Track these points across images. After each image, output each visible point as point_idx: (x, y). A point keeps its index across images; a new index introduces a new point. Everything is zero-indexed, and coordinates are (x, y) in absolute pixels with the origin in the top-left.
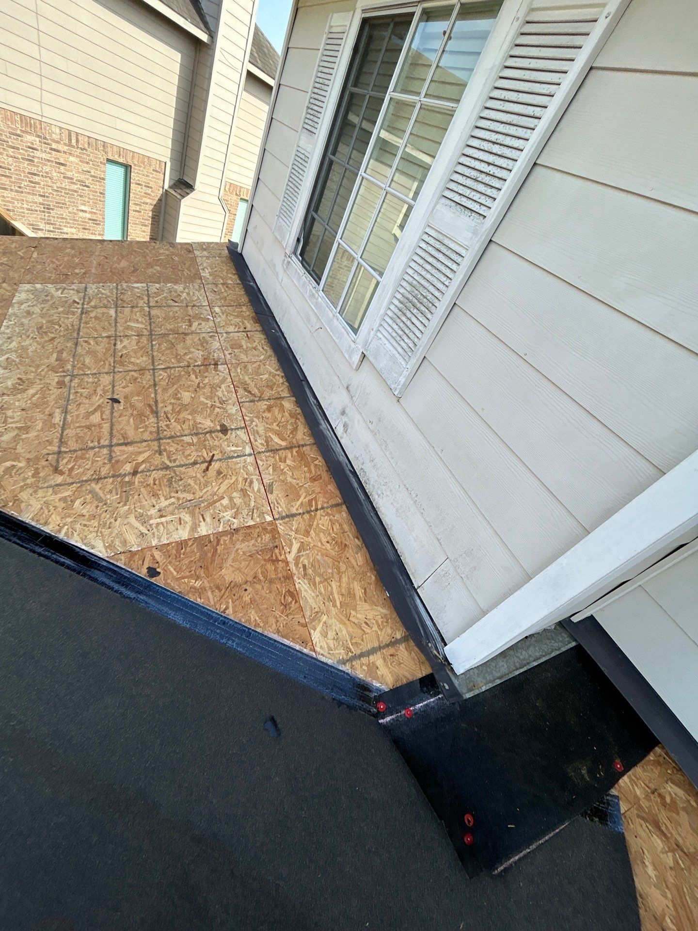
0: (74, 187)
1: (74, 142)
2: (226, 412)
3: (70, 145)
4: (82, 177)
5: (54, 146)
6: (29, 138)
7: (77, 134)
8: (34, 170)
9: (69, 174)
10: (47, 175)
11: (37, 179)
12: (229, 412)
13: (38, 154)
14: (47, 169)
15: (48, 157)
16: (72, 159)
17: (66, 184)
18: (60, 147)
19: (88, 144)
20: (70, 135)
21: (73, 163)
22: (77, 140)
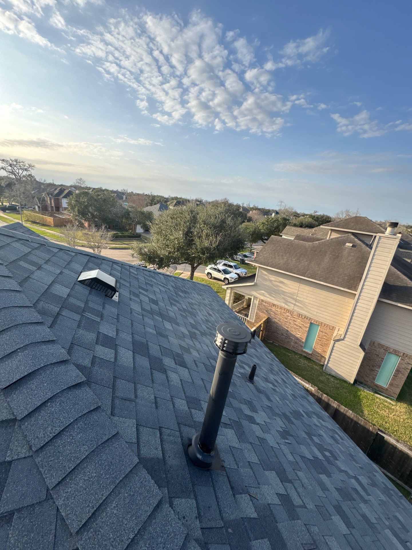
0: (297, 327)
1: (300, 316)
4: (300, 325)
5: (294, 316)
6: (288, 314)
8: (286, 321)
9: (297, 324)
10: (290, 323)
11: (287, 323)
13: (289, 318)
14: (291, 321)
15: (291, 319)
16: (298, 320)
17: (295, 326)
18: (296, 317)
19: (305, 317)
20: (300, 314)
21: (299, 321)
22: (302, 316)
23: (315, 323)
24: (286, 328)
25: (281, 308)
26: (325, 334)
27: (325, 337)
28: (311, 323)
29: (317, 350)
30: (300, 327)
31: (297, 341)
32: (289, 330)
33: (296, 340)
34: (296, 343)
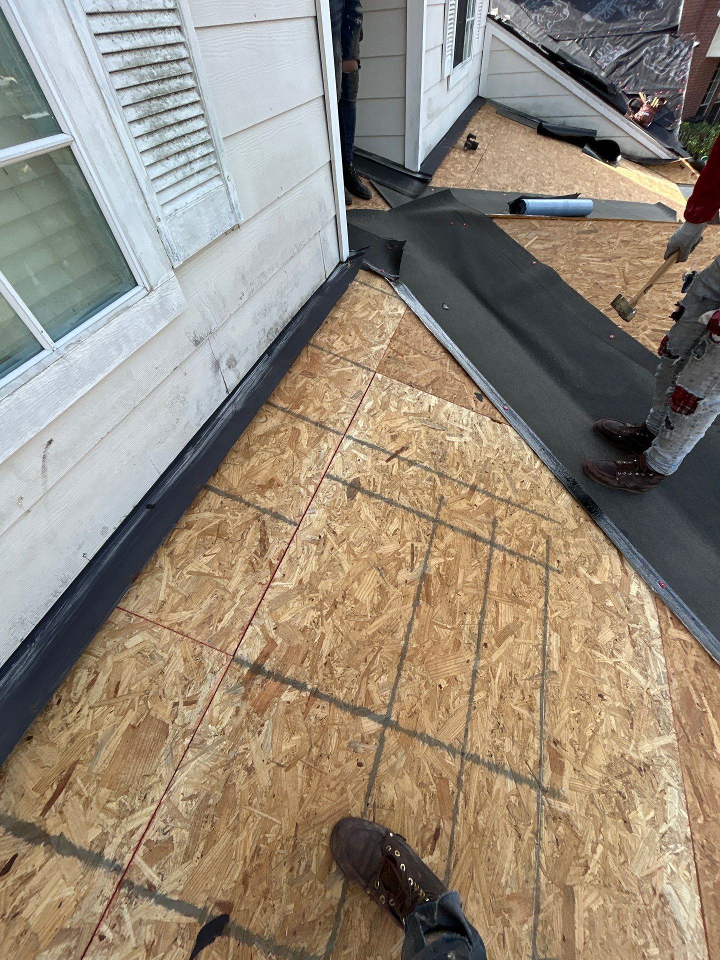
2: (329, 517)
12: (326, 515)
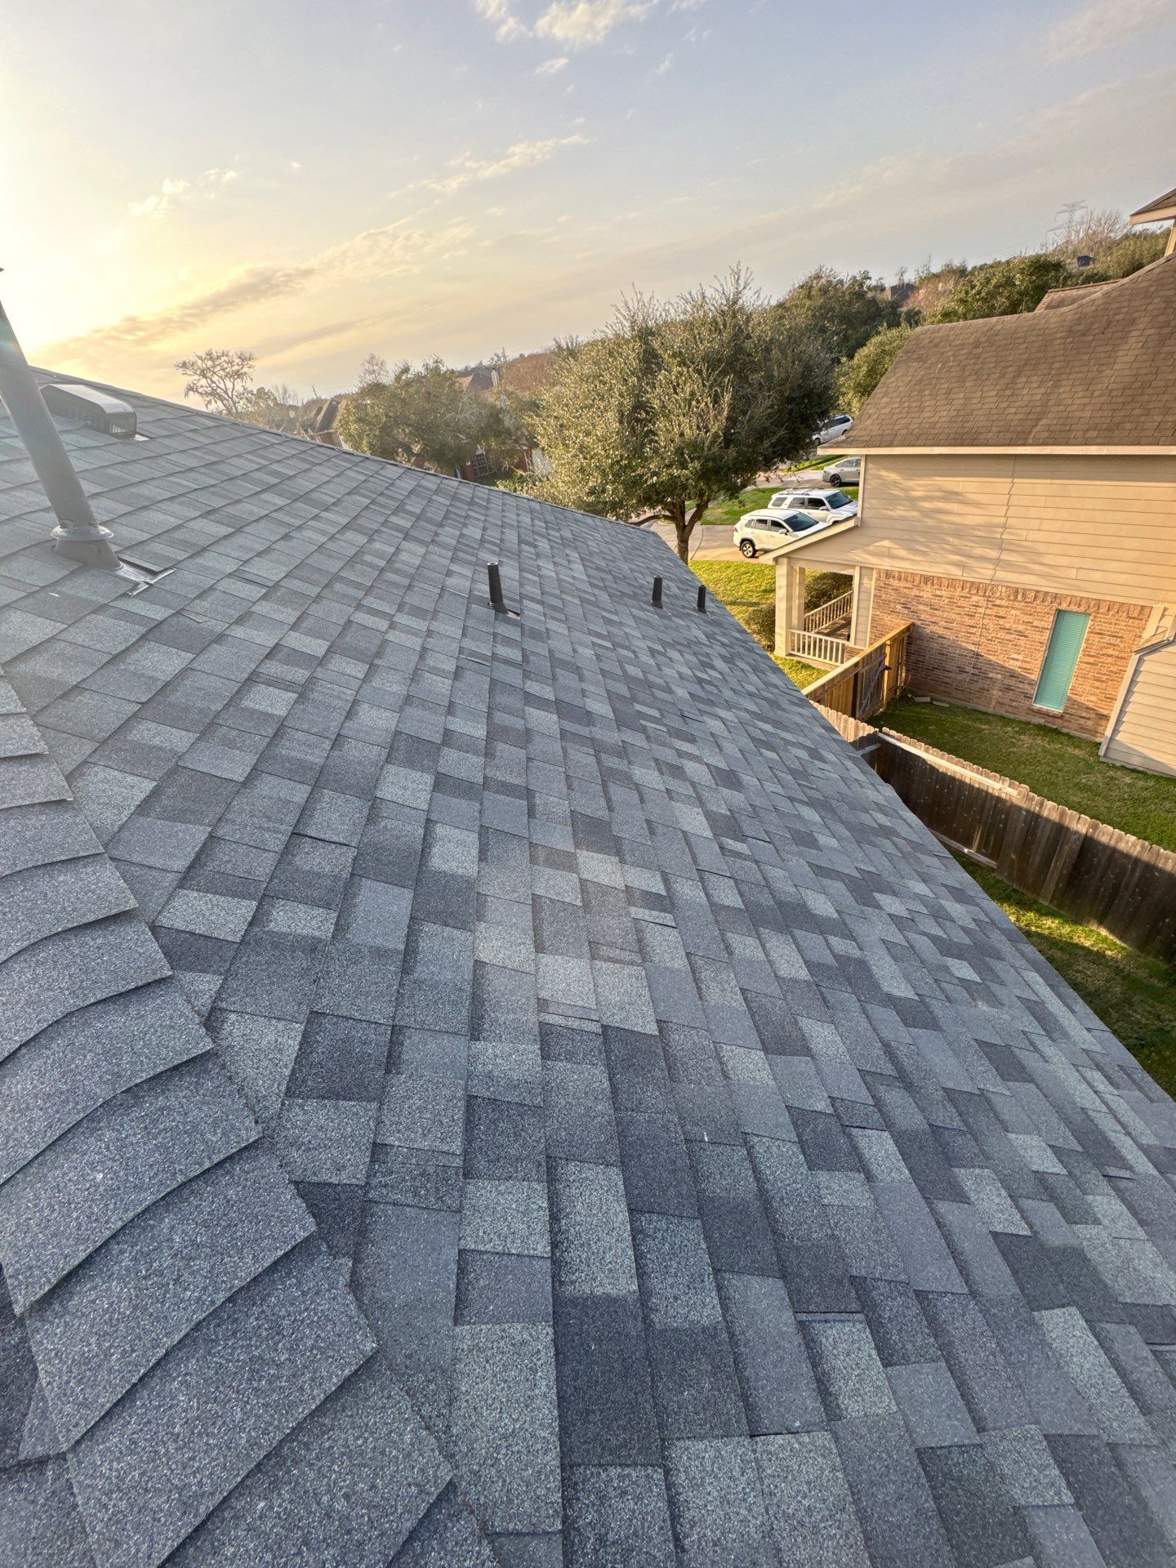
0: (1009, 637)
1: (1020, 597)
3: (1015, 599)
4: (1021, 628)
5: (998, 602)
6: (975, 598)
7: (1024, 590)
8: (972, 622)
9: (1008, 626)
10: (985, 627)
11: (974, 630)
13: (980, 610)
14: (986, 621)
15: (988, 612)
16: (1013, 612)
17: (1002, 635)
18: (1003, 603)
19: (1036, 598)
20: (1017, 591)
21: (1015, 617)
22: (1024, 596)
23: (1074, 608)
24: (972, 647)
25: (952, 583)
26: (1113, 641)
27: (1110, 652)
28: (1060, 613)
29: (1081, 699)
30: (1021, 634)
31: (1012, 682)
32: (982, 651)
33: (1006, 681)
34: (1008, 689)
